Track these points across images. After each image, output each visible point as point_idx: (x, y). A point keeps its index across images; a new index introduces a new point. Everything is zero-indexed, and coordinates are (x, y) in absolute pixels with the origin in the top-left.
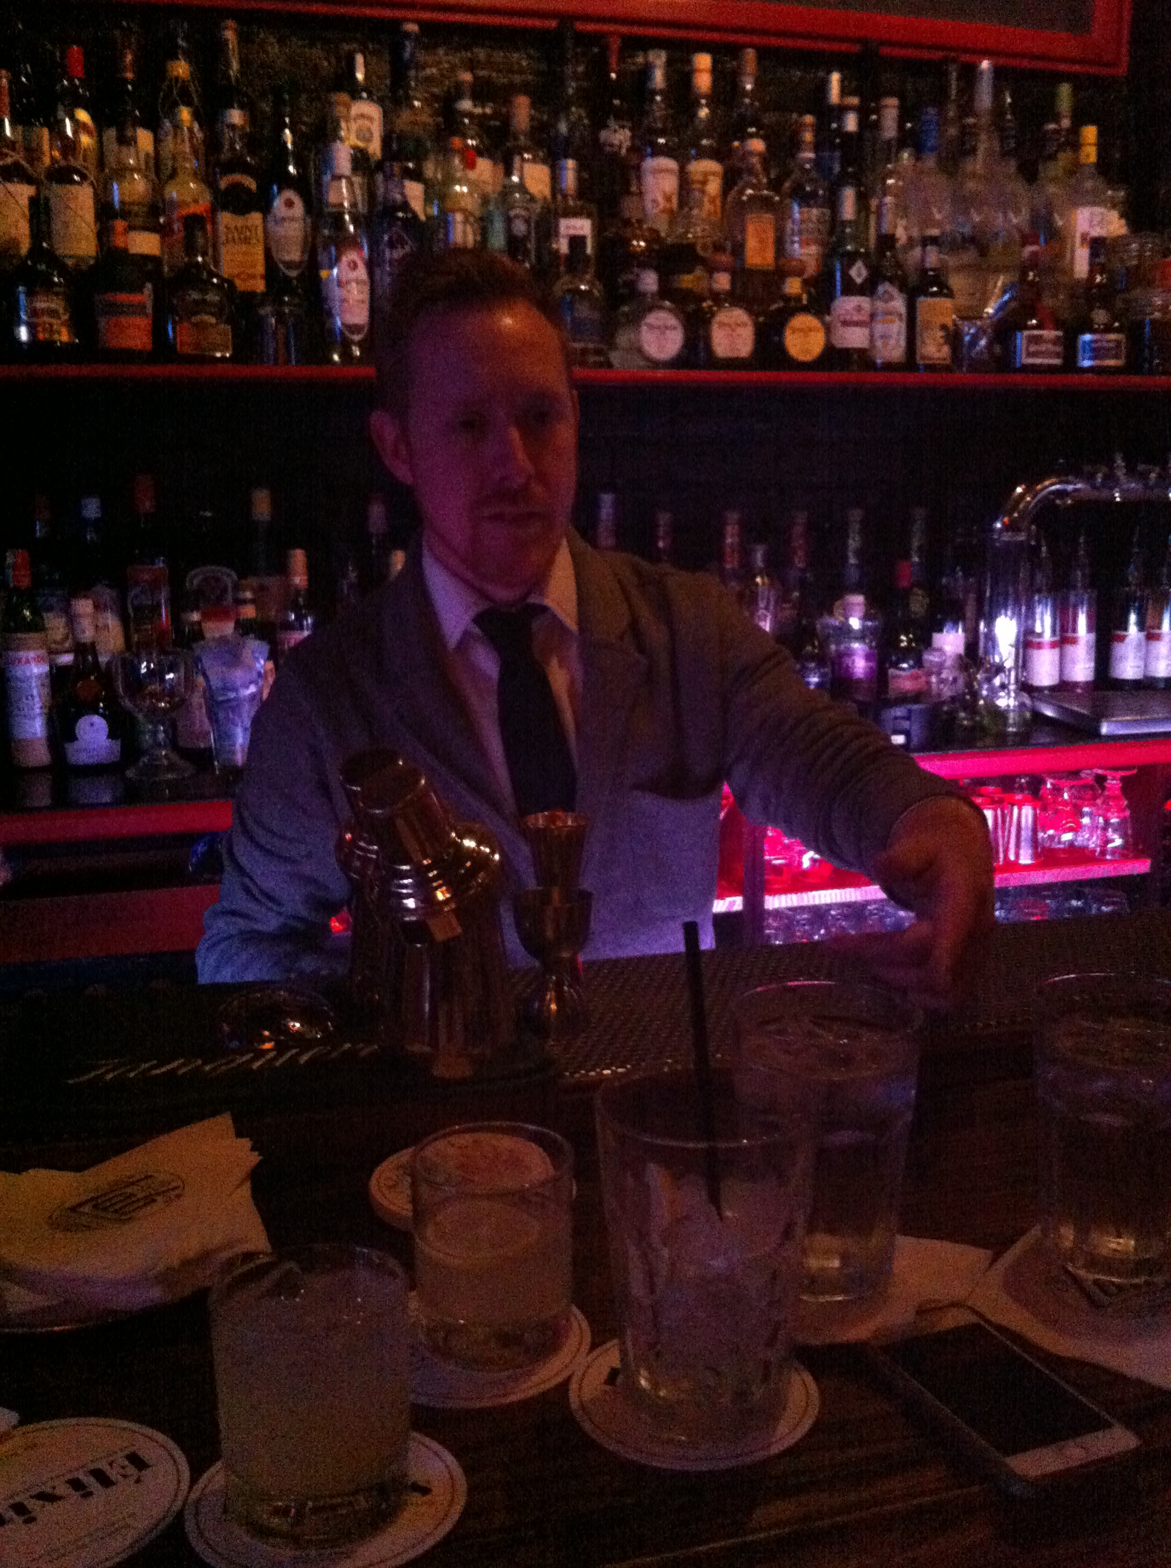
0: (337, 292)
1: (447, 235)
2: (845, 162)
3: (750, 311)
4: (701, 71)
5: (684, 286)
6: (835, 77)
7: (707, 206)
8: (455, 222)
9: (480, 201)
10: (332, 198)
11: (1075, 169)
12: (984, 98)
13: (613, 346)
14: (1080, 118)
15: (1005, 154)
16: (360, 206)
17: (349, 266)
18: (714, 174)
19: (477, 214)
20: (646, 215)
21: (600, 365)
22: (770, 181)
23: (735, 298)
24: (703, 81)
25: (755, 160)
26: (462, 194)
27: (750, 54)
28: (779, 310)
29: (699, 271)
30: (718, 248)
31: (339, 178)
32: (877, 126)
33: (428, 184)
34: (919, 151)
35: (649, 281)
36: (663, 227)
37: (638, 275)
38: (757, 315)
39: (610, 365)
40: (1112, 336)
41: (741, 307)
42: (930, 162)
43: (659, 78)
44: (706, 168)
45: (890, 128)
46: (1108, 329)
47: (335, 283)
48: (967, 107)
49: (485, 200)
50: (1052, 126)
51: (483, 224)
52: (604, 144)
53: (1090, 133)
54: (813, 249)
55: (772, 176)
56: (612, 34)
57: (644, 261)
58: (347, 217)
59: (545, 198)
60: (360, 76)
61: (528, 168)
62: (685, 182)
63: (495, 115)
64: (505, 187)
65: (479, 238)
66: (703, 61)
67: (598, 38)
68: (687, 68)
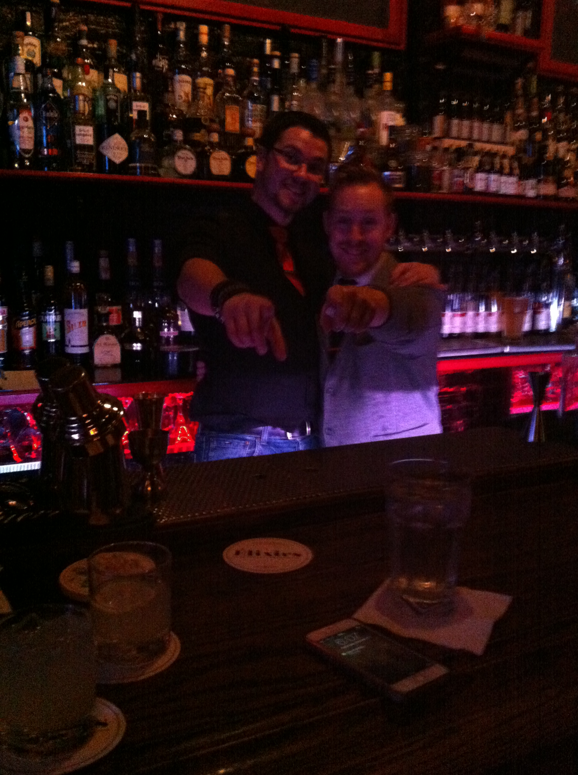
0: (17, 133)
1: (75, 106)
2: (273, 83)
3: (229, 153)
4: (202, 33)
5: (196, 138)
6: (268, 41)
7: (207, 100)
8: (79, 100)
9: (91, 91)
10: (15, 85)
11: (381, 92)
12: (339, 57)
13: (161, 167)
14: (384, 69)
15: (349, 84)
16: (29, 89)
17: (24, 119)
18: (210, 85)
19: (90, 97)
20: (175, 102)
21: (154, 175)
22: (237, 90)
23: (220, 146)
24: (204, 39)
25: (230, 79)
26: (83, 87)
27: (227, 27)
28: (243, 153)
29: (203, 131)
30: (212, 121)
31: (19, 74)
32: (288, 66)
33: (64, 80)
34: (309, 80)
35: (179, 135)
36: (184, 108)
37: (172, 132)
38: (232, 155)
39: (159, 175)
40: (399, 173)
41: (224, 150)
42: (314, 85)
43: (182, 35)
44: (205, 81)
45: (295, 68)
46: (396, 170)
47: (16, 128)
48: (331, 60)
49: (94, 90)
50: (370, 72)
51: (93, 102)
52: (155, 66)
53: (388, 76)
54: (258, 124)
55: (237, 88)
56: (160, 12)
57: (177, 125)
58: (23, 95)
59: (125, 91)
60: (28, 23)
61: (116, 75)
62: (195, 87)
63: (99, 49)
64: (104, 84)
65: (91, 108)
66: (204, 29)
67: (152, 14)
68: (195, 32)
